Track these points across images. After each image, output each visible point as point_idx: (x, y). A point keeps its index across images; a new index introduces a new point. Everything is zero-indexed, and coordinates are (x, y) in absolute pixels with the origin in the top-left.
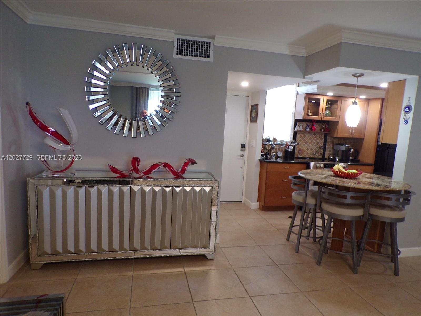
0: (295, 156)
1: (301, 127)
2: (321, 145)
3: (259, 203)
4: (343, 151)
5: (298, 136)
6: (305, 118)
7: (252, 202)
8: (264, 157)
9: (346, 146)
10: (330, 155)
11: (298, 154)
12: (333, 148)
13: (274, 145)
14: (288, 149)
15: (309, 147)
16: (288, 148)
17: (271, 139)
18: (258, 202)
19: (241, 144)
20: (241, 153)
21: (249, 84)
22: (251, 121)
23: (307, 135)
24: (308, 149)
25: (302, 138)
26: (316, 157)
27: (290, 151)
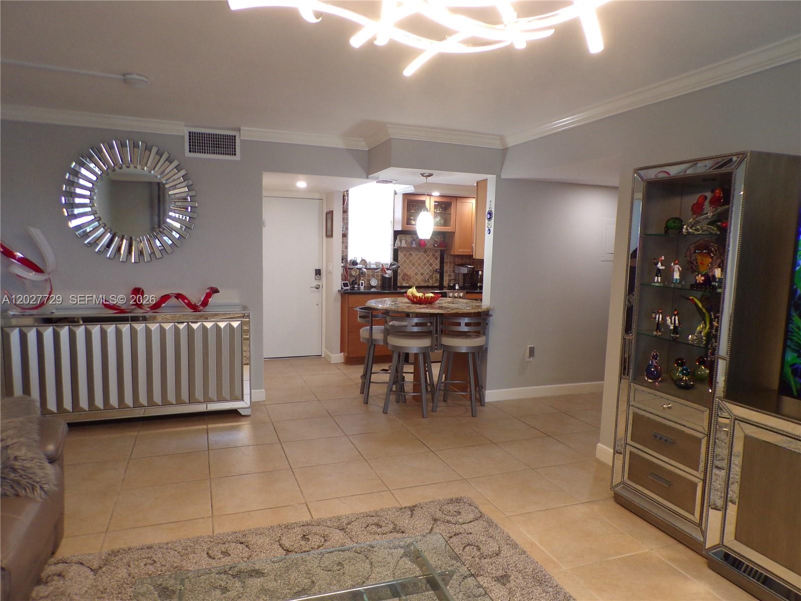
0: (399, 285)
1: (403, 242)
2: (436, 268)
3: (342, 354)
4: (464, 275)
5: (401, 255)
6: (405, 229)
7: (332, 354)
8: (348, 288)
9: (468, 267)
10: (450, 281)
11: (403, 282)
12: (454, 271)
13: (365, 270)
14: (385, 275)
15: (419, 271)
16: (386, 273)
17: (359, 261)
18: (341, 352)
19: (316, 270)
20: (315, 283)
21: (307, 184)
22: (327, 236)
23: (414, 254)
24: (416, 274)
25: (408, 258)
26: (430, 285)
27: (387, 276)
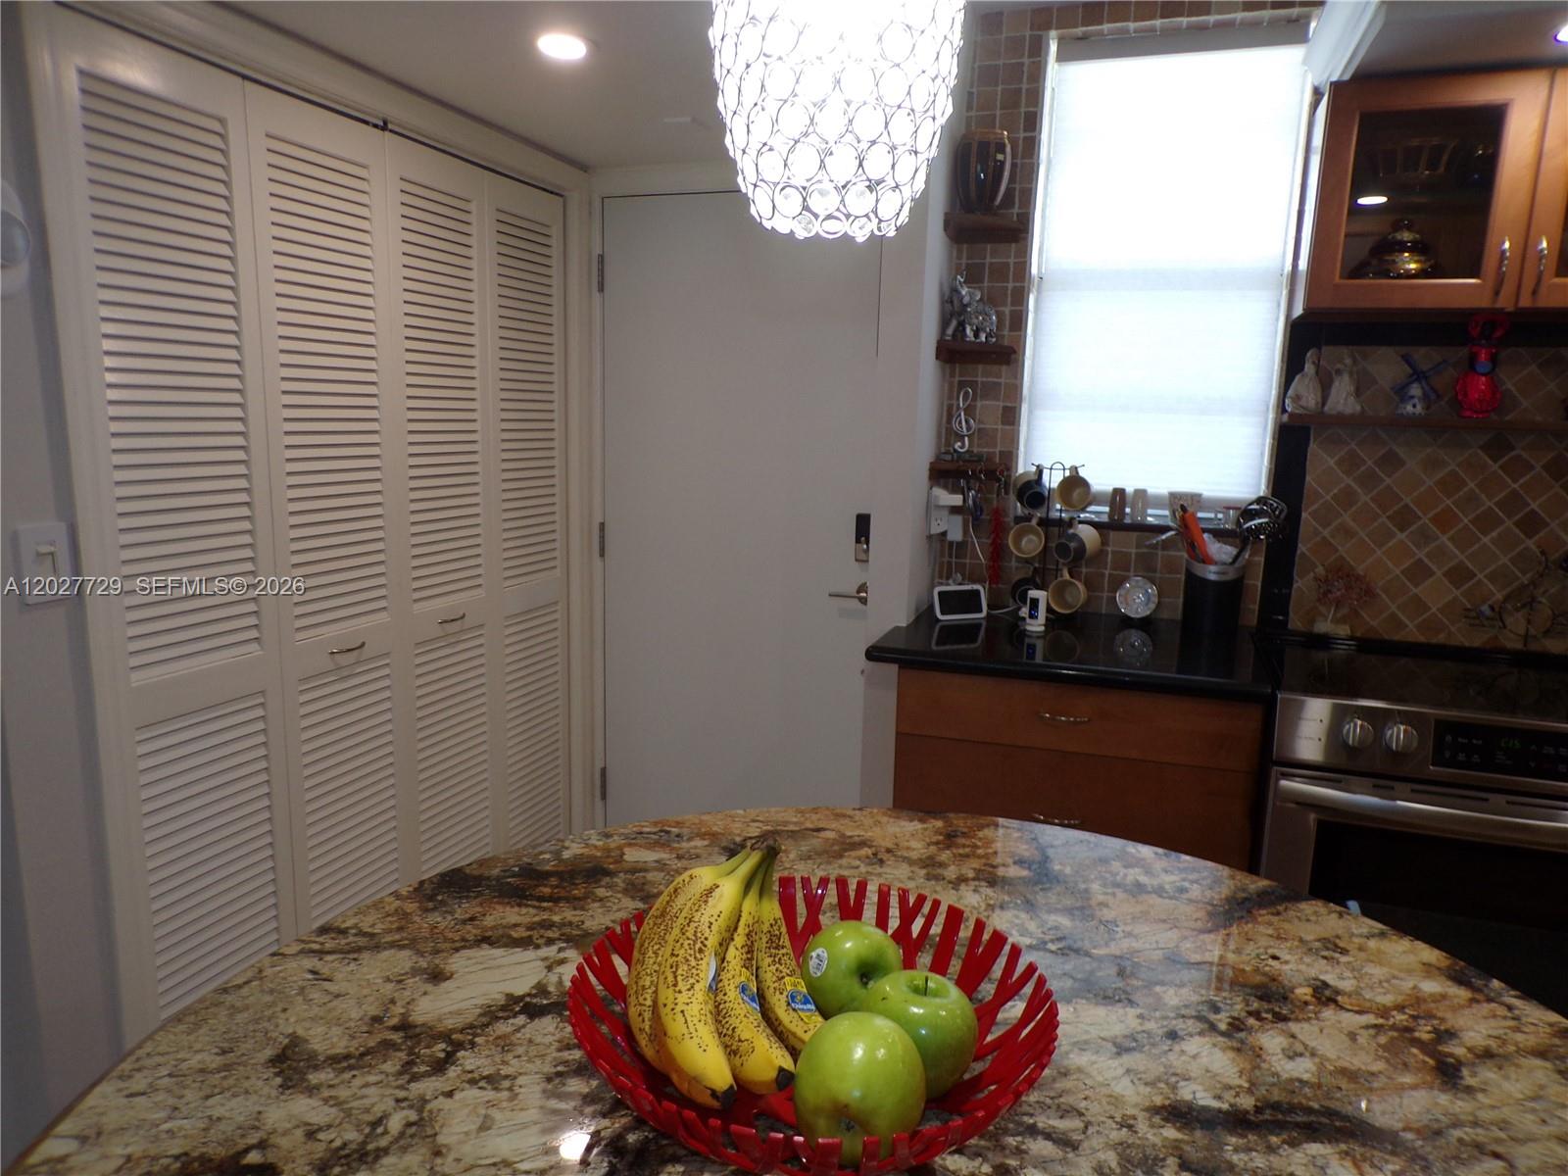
0: (1295, 623)
1: (1343, 387)
5: (1321, 463)
11: (1317, 609)
13: (1084, 529)
14: (1200, 567)
15: (1439, 553)
16: (1206, 557)
17: (1053, 480)
19: (857, 514)
20: (855, 576)
23: (1411, 456)
24: (1418, 573)
25: (1369, 480)
27: (1212, 577)
